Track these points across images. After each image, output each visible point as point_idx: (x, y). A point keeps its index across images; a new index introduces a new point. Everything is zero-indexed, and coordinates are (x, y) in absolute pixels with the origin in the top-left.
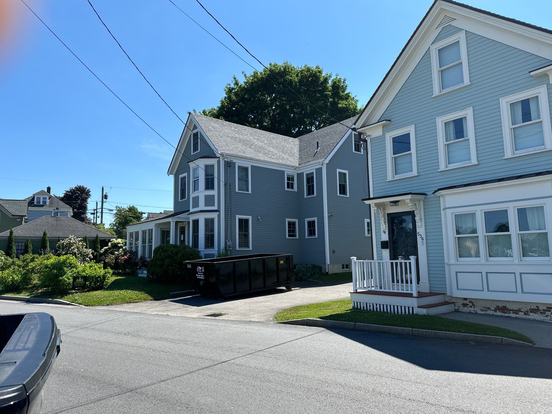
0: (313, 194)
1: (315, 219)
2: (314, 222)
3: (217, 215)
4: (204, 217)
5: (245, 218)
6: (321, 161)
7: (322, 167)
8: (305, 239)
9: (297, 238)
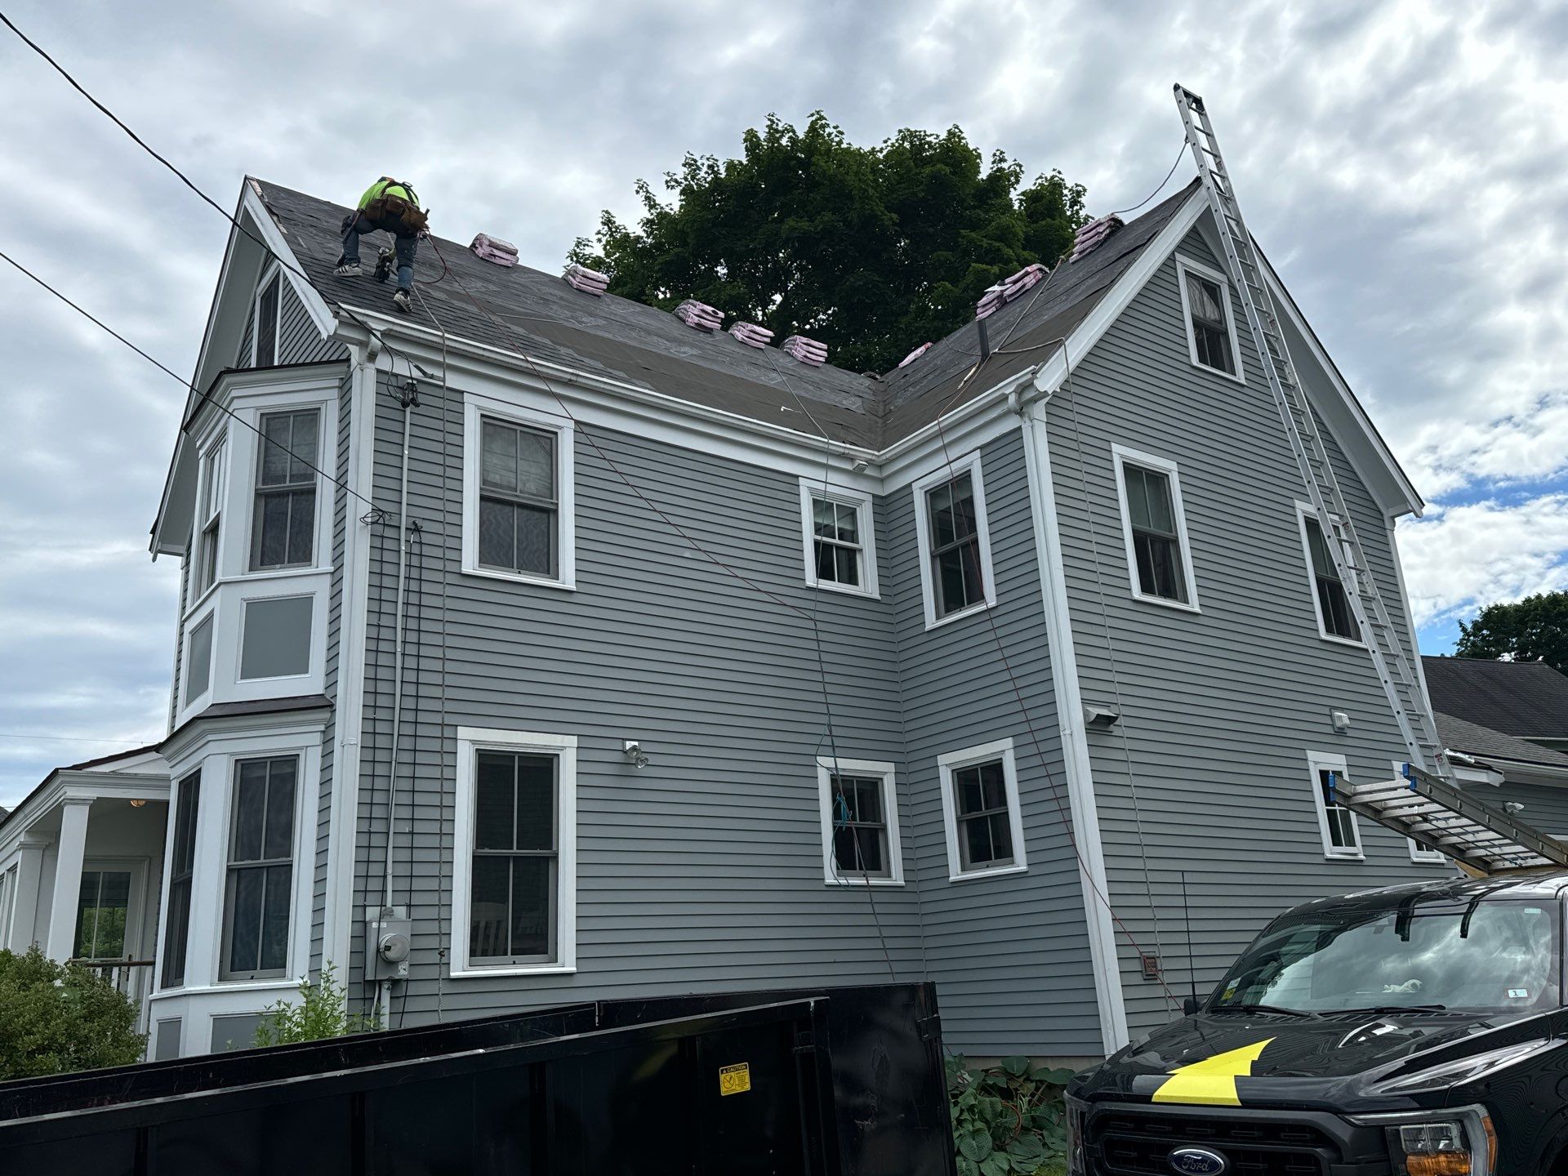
0: (977, 596)
1: (1004, 749)
2: (994, 769)
3: (324, 732)
4: (232, 754)
5: (535, 746)
6: (1008, 386)
7: (1020, 428)
8: (942, 884)
9: (897, 877)
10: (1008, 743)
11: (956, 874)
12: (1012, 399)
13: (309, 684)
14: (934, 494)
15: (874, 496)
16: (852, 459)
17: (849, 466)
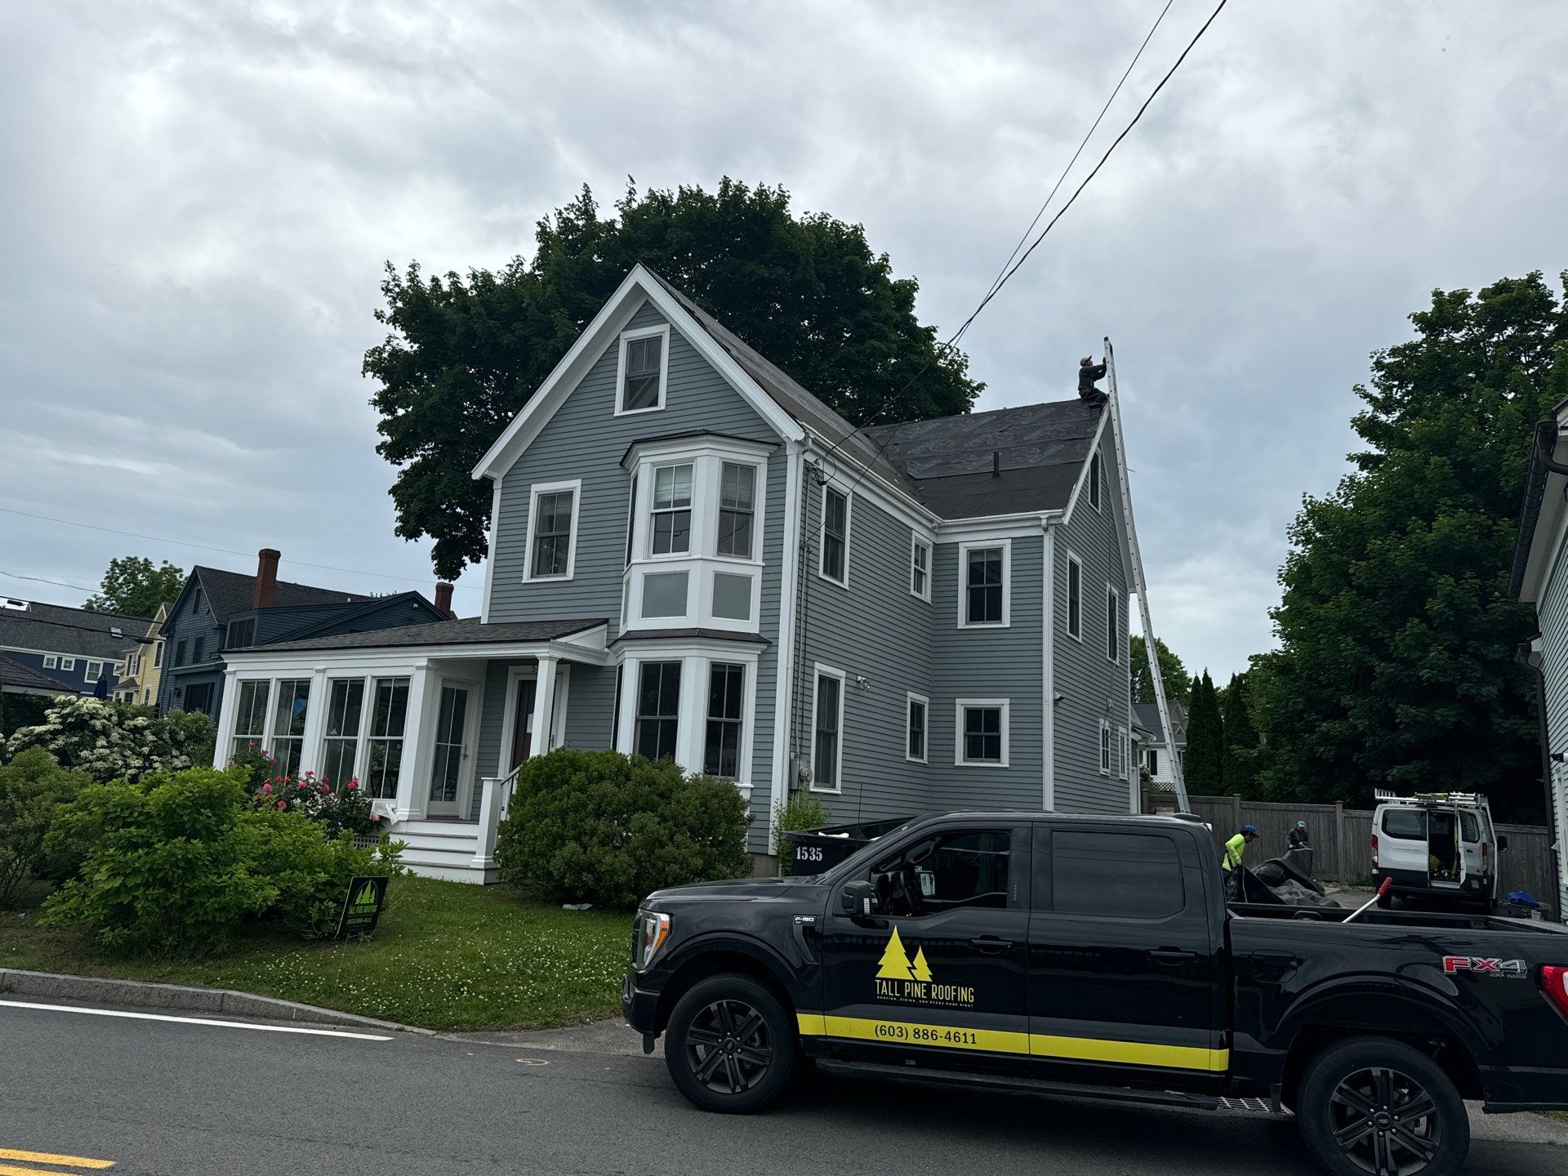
0: (997, 618)
1: (1005, 703)
2: (995, 712)
3: (759, 655)
4: (709, 658)
5: (832, 674)
6: (1043, 514)
7: (1043, 536)
8: (951, 766)
9: (925, 761)
10: (1007, 701)
11: (959, 761)
12: (1044, 522)
13: (751, 626)
14: (972, 553)
15: (934, 543)
16: (931, 521)
17: (929, 525)
